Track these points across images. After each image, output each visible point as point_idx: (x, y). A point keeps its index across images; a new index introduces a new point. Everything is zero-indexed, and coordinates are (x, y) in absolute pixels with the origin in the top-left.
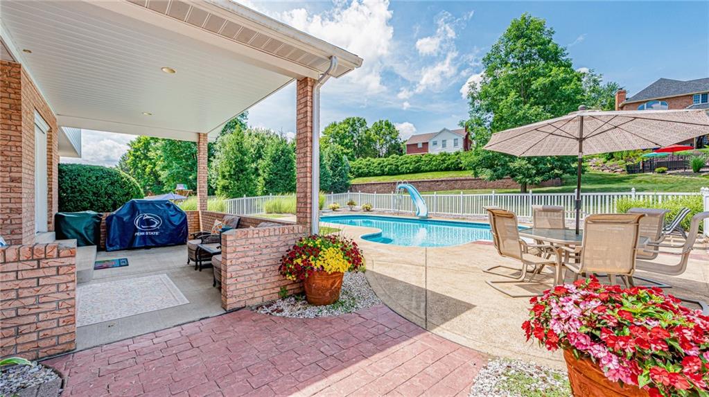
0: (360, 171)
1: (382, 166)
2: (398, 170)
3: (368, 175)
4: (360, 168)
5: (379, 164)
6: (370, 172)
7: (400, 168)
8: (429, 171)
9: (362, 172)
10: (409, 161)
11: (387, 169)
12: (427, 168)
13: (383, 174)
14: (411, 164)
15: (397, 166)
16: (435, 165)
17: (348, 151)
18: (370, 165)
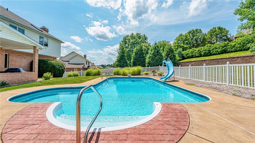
0: (188, 55)
1: (200, 52)
2: (210, 53)
3: (192, 57)
4: (188, 54)
5: (199, 51)
6: (193, 56)
7: (211, 52)
8: (234, 52)
9: (189, 56)
10: (218, 47)
11: (203, 53)
12: (232, 50)
13: (201, 56)
14: (219, 48)
15: (210, 51)
16: (240, 47)
17: (187, 46)
18: (193, 52)
